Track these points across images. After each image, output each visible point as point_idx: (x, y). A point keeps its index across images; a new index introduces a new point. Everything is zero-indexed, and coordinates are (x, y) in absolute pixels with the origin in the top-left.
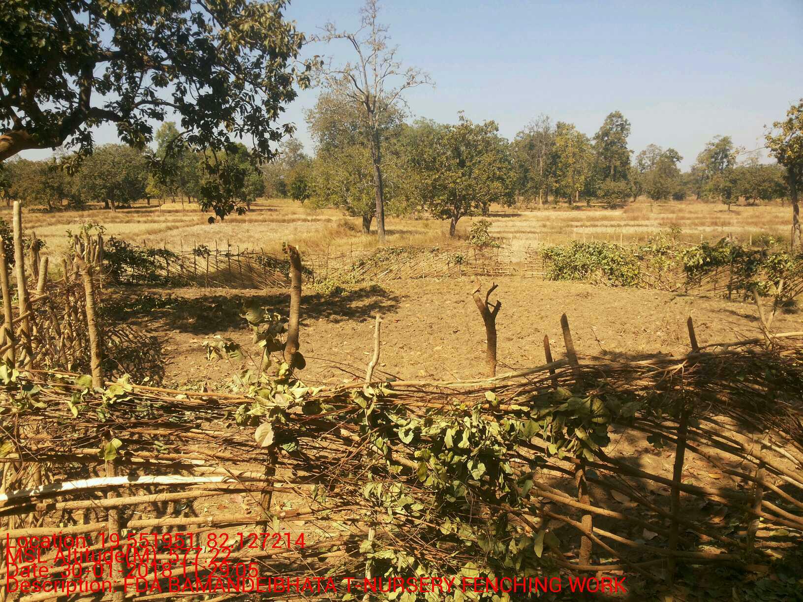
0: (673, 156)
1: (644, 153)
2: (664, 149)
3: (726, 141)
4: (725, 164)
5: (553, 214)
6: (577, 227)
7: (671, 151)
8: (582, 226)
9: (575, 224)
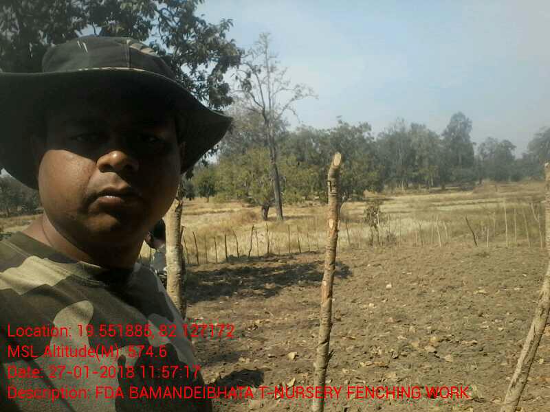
0: (508, 146)
1: (484, 144)
2: (500, 140)
5: (416, 197)
6: (438, 206)
7: (506, 142)
8: (443, 205)
9: (437, 204)
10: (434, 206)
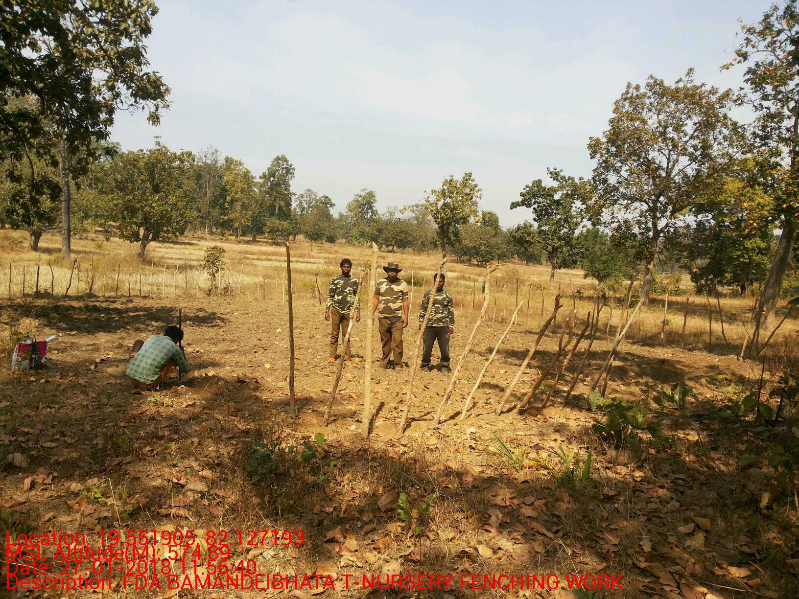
0: (327, 202)
1: (303, 196)
2: (320, 195)
3: (371, 195)
4: (370, 214)
6: (254, 259)
7: (326, 197)
8: (258, 259)
9: (250, 256)
10: (248, 259)
